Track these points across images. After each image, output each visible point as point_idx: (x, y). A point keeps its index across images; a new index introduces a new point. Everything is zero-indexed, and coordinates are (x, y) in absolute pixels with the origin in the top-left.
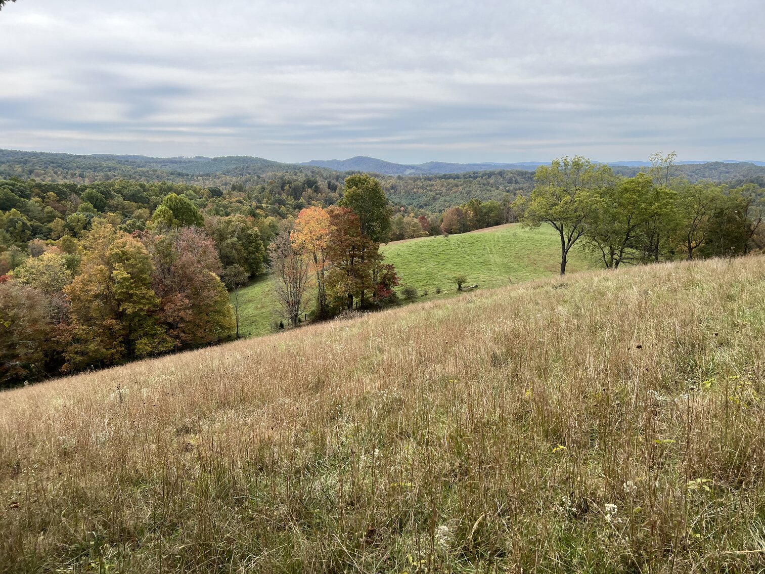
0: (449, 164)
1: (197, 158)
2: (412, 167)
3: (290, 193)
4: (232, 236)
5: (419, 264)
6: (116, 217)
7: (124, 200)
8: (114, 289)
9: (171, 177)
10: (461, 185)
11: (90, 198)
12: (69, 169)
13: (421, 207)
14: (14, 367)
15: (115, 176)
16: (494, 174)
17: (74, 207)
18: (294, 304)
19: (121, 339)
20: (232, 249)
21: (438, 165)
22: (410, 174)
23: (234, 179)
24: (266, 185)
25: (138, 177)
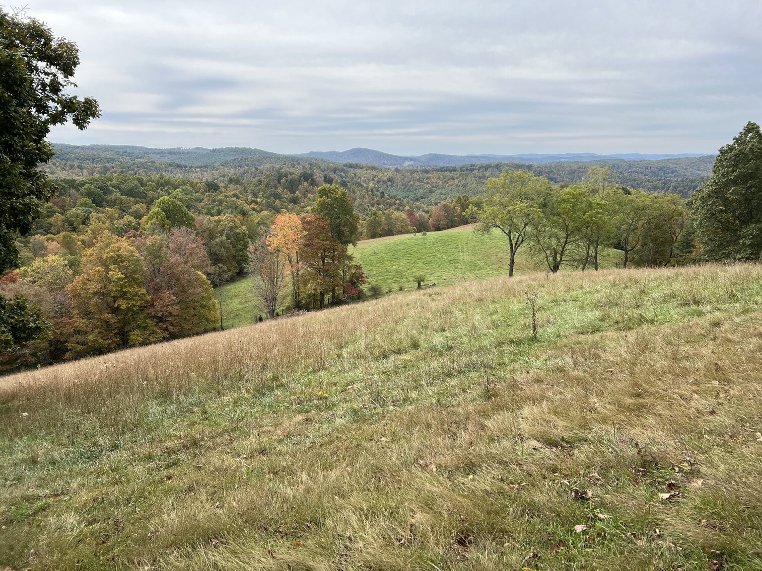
0: (447, 156)
1: (196, 148)
2: (411, 159)
3: (286, 186)
4: (222, 235)
5: (392, 262)
6: (114, 212)
7: (122, 195)
8: (110, 287)
9: (170, 169)
10: (457, 178)
11: (89, 194)
12: (67, 160)
13: (417, 200)
14: (24, 355)
15: (113, 167)
16: (491, 167)
17: (73, 202)
18: (271, 301)
19: (116, 331)
20: (221, 247)
21: (436, 157)
22: (408, 166)
23: (232, 171)
24: (262, 179)
25: (136, 169)
